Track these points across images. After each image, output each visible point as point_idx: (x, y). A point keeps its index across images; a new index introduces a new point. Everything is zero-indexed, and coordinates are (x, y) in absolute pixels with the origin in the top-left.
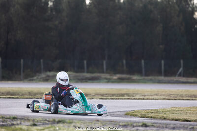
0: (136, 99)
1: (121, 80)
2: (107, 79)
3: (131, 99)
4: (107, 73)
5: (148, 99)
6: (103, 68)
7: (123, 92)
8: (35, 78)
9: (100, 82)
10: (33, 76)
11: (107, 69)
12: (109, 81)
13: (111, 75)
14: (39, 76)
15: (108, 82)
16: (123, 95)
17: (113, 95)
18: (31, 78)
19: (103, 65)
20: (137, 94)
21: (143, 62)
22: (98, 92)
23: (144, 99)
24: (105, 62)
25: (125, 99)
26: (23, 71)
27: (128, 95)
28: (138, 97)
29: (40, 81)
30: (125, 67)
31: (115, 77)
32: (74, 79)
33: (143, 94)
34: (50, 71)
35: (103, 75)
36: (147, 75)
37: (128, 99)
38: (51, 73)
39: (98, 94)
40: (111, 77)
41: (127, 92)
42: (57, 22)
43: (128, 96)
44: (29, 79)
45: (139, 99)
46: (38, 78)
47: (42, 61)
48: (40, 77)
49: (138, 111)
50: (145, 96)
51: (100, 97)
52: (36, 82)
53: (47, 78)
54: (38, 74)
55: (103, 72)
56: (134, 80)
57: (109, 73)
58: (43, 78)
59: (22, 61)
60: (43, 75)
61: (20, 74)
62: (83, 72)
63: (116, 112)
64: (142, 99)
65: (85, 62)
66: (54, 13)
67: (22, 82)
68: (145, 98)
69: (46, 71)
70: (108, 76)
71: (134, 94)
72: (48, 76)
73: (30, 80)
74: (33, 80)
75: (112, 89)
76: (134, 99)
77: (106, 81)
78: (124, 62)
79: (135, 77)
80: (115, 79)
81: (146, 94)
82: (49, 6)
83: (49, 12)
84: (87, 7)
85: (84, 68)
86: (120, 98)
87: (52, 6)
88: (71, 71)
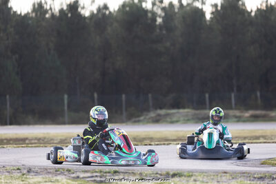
1: (255, 118)
2: (236, 117)
3: (269, 143)
4: (236, 109)
6: (231, 103)
7: (257, 134)
8: (142, 118)
10: (139, 116)
11: (236, 104)
13: (242, 112)
14: (147, 115)
15: (238, 121)
16: (258, 138)
18: (137, 119)
19: (230, 99)
24: (233, 95)
25: (260, 143)
26: (126, 110)
27: (264, 137)
29: (148, 122)
30: (259, 101)
31: (247, 114)
32: (193, 119)
34: (161, 108)
35: (231, 112)
37: (265, 143)
38: (163, 112)
40: (242, 114)
41: (264, 134)
42: (168, 44)
43: (265, 139)
44: (134, 120)
46: (145, 118)
47: (150, 95)
48: (147, 117)
52: (143, 124)
53: (158, 118)
54: (145, 113)
55: (231, 108)
56: (272, 117)
57: (239, 109)
58: (152, 117)
59: (124, 96)
60: (152, 114)
61: (122, 114)
62: (205, 109)
65: (207, 95)
66: (164, 32)
67: (124, 124)
69: (156, 109)
70: (237, 113)
71: (272, 136)
72: (159, 115)
73: (135, 122)
74: (139, 121)
75: (243, 130)
76: (273, 142)
77: (236, 120)
78: (258, 94)
79: (273, 114)
80: (247, 117)
82: (158, 23)
83: (158, 31)
84: (208, 23)
85: (205, 104)
86: (254, 141)
87: (162, 24)
88: (188, 108)
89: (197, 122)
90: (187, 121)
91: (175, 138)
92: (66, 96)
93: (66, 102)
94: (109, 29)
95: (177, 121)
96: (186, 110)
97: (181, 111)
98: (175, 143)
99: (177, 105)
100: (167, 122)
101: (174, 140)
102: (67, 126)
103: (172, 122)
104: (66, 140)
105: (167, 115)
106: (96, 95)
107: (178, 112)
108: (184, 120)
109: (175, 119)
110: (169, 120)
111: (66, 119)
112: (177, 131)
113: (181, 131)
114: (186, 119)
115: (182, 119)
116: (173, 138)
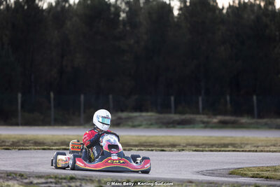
0: (246, 151)
1: (224, 125)
2: (203, 122)
3: (238, 151)
4: (203, 114)
5: (262, 151)
6: (198, 107)
7: (226, 142)
9: (194, 128)
11: (203, 109)
12: (207, 125)
13: (209, 118)
15: (205, 127)
16: (226, 145)
17: (212, 145)
19: (198, 103)
20: (247, 144)
21: (255, 98)
22: (190, 141)
23: (256, 151)
24: (200, 99)
25: (229, 151)
26: (84, 112)
27: (233, 145)
28: (248, 148)
30: (229, 106)
31: (215, 120)
32: (157, 123)
33: (255, 145)
34: (122, 111)
35: (198, 117)
36: (260, 117)
37: (234, 151)
38: (124, 115)
39: (190, 145)
40: (209, 120)
41: (233, 142)
42: (132, 42)
43: (234, 147)
45: (249, 151)
47: (111, 96)
49: (249, 169)
50: (258, 147)
51: (194, 149)
53: (119, 121)
55: (198, 113)
56: (242, 124)
57: (207, 114)
59: (82, 97)
61: (79, 115)
62: (170, 113)
63: (216, 170)
64: (253, 151)
65: (172, 98)
66: (128, 28)
67: (82, 127)
68: (258, 149)
69: (117, 111)
70: (205, 118)
71: (241, 144)
72: (120, 118)
75: (210, 137)
76: (243, 151)
77: (202, 125)
78: (228, 98)
79: (244, 120)
80: (215, 123)
81: (260, 144)
82: (121, 18)
83: (121, 27)
84: (176, 20)
85: (170, 107)
86: (223, 149)
87: (125, 19)
88: (152, 111)
89: (160, 127)
90: (151, 125)
91: (137, 143)
92: (20, 95)
93: (20, 101)
94: (68, 24)
95: (139, 126)
96: (149, 114)
97: (144, 114)
98: (137, 149)
99: (140, 108)
100: (128, 125)
101: (136, 146)
102: (20, 128)
103: (134, 127)
104: (18, 142)
105: (129, 118)
106: (52, 95)
107: (140, 116)
108: (147, 124)
109: (136, 123)
110: (130, 123)
111: (20, 119)
112: (139, 136)
113: (144, 136)
114: (149, 123)
115: (145, 123)
116: (134, 144)
